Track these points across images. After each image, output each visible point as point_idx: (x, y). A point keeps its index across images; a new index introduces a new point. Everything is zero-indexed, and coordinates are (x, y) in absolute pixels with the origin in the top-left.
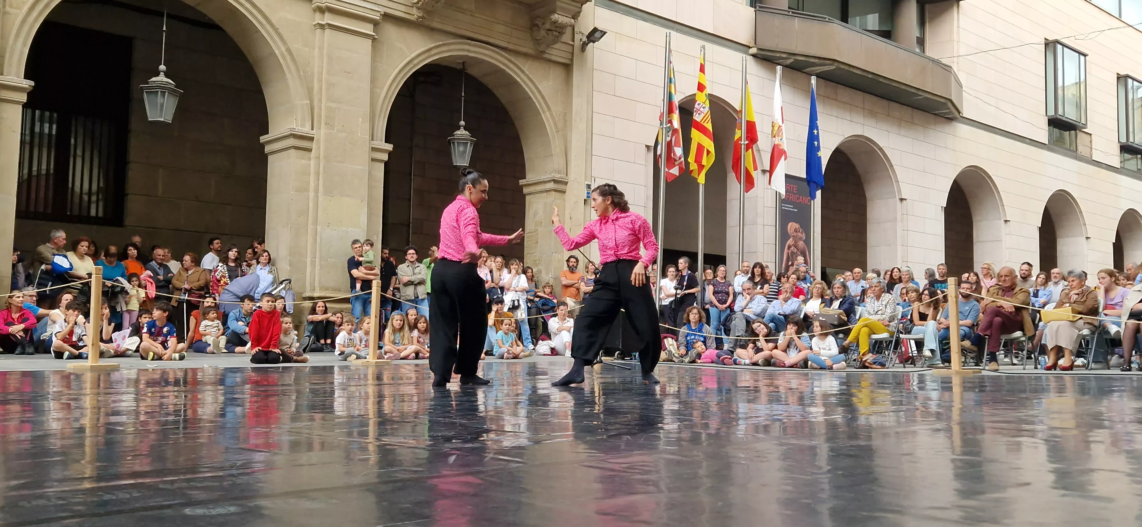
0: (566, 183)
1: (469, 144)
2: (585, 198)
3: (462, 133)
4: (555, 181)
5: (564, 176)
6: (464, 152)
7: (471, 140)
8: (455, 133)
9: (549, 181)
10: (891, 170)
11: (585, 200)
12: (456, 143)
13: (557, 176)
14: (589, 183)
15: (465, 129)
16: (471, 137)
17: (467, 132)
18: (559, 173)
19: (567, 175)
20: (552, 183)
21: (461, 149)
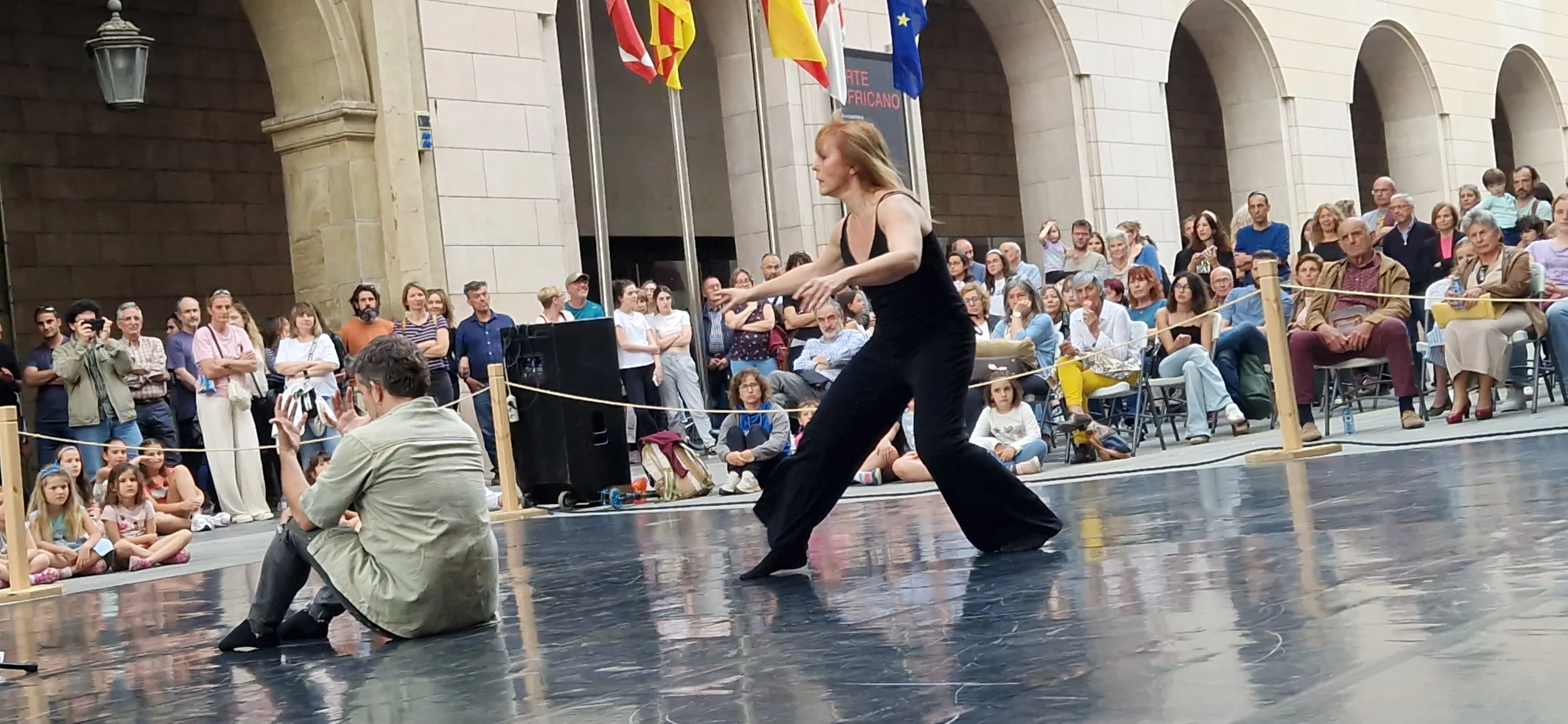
0: (374, 119)
1: (138, 50)
2: (421, 148)
3: (118, 28)
4: (348, 117)
5: (366, 103)
6: (130, 70)
7: (144, 43)
8: (100, 29)
9: (335, 118)
10: (1053, 17)
11: (421, 153)
12: (107, 53)
13: (350, 105)
14: (425, 113)
15: (124, 18)
16: (140, 34)
17: (130, 25)
18: (351, 96)
19: (372, 101)
20: (342, 120)
21: (121, 63)
